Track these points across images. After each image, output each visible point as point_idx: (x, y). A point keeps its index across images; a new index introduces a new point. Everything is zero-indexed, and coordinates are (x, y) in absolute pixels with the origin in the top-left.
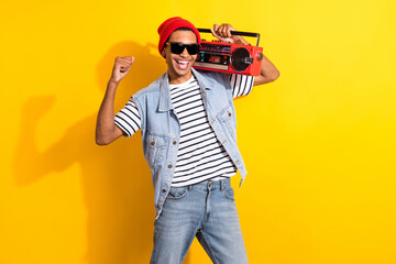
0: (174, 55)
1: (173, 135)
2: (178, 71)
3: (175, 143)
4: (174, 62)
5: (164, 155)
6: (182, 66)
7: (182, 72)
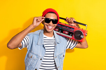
0: (46, 23)
1: (41, 55)
2: (47, 30)
3: (41, 59)
4: (46, 26)
5: (35, 63)
6: (49, 28)
7: (49, 31)
